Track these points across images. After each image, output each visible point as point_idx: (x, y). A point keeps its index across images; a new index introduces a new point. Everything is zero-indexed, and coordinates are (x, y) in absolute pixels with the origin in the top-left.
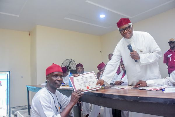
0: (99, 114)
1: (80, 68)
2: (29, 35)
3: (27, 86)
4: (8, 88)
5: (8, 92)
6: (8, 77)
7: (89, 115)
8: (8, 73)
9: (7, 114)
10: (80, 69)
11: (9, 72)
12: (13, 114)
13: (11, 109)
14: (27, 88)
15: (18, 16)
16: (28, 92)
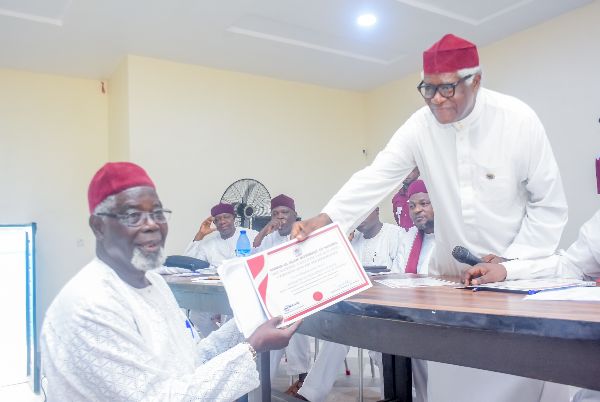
1: (283, 212)
2: (103, 91)
6: (31, 244)
7: (306, 374)
8: (29, 229)
9: (29, 373)
10: (281, 215)
11: (34, 225)
15: (59, 23)
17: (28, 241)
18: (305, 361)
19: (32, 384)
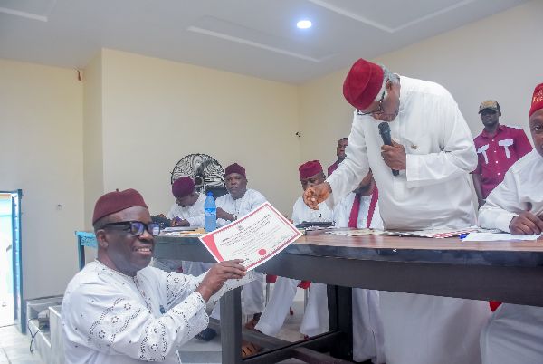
0: (291, 313)
1: (236, 178)
2: (79, 78)
3: (79, 234)
4: (17, 242)
5: (17, 253)
6: (17, 208)
7: (261, 314)
8: (16, 195)
9: (16, 317)
10: (234, 181)
11: (20, 192)
12: (35, 316)
13: (28, 304)
14: (80, 237)
15: (44, 19)
16: (82, 249)
17: (14, 205)
18: (259, 303)
19: (19, 326)
